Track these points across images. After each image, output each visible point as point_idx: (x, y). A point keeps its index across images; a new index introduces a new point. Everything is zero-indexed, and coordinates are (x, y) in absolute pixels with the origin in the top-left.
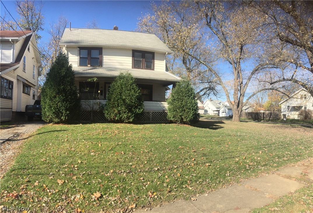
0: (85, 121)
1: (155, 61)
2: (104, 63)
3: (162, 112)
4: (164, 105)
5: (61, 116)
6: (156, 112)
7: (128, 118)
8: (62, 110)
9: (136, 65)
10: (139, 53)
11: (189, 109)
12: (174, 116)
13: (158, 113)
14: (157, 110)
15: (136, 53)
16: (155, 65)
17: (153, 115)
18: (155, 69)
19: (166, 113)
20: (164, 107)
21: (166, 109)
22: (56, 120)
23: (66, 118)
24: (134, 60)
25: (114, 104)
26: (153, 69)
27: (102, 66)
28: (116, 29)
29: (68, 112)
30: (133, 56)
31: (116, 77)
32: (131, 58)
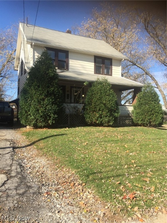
0: (62, 125)
1: (113, 67)
2: (70, 67)
3: (127, 116)
4: (128, 109)
5: (49, 120)
6: (122, 116)
7: (109, 122)
8: (51, 114)
9: (97, 71)
10: (100, 59)
11: (157, 113)
12: (142, 119)
13: (124, 116)
14: (124, 114)
15: (97, 59)
16: (113, 71)
17: (120, 118)
18: (113, 75)
19: (130, 116)
20: (128, 111)
21: (130, 112)
22: (43, 124)
23: (53, 121)
24: (96, 66)
25: (96, 108)
26: (111, 75)
27: (68, 70)
28: (69, 32)
29: (56, 116)
30: (95, 62)
31: (93, 83)
32: (94, 63)
